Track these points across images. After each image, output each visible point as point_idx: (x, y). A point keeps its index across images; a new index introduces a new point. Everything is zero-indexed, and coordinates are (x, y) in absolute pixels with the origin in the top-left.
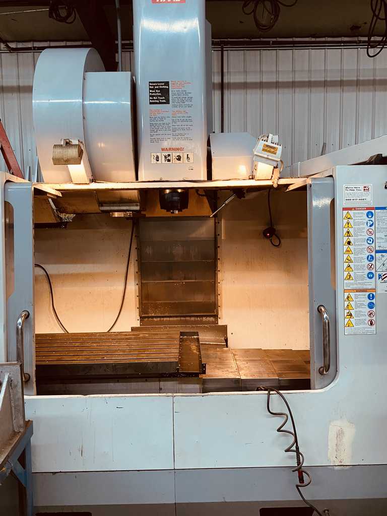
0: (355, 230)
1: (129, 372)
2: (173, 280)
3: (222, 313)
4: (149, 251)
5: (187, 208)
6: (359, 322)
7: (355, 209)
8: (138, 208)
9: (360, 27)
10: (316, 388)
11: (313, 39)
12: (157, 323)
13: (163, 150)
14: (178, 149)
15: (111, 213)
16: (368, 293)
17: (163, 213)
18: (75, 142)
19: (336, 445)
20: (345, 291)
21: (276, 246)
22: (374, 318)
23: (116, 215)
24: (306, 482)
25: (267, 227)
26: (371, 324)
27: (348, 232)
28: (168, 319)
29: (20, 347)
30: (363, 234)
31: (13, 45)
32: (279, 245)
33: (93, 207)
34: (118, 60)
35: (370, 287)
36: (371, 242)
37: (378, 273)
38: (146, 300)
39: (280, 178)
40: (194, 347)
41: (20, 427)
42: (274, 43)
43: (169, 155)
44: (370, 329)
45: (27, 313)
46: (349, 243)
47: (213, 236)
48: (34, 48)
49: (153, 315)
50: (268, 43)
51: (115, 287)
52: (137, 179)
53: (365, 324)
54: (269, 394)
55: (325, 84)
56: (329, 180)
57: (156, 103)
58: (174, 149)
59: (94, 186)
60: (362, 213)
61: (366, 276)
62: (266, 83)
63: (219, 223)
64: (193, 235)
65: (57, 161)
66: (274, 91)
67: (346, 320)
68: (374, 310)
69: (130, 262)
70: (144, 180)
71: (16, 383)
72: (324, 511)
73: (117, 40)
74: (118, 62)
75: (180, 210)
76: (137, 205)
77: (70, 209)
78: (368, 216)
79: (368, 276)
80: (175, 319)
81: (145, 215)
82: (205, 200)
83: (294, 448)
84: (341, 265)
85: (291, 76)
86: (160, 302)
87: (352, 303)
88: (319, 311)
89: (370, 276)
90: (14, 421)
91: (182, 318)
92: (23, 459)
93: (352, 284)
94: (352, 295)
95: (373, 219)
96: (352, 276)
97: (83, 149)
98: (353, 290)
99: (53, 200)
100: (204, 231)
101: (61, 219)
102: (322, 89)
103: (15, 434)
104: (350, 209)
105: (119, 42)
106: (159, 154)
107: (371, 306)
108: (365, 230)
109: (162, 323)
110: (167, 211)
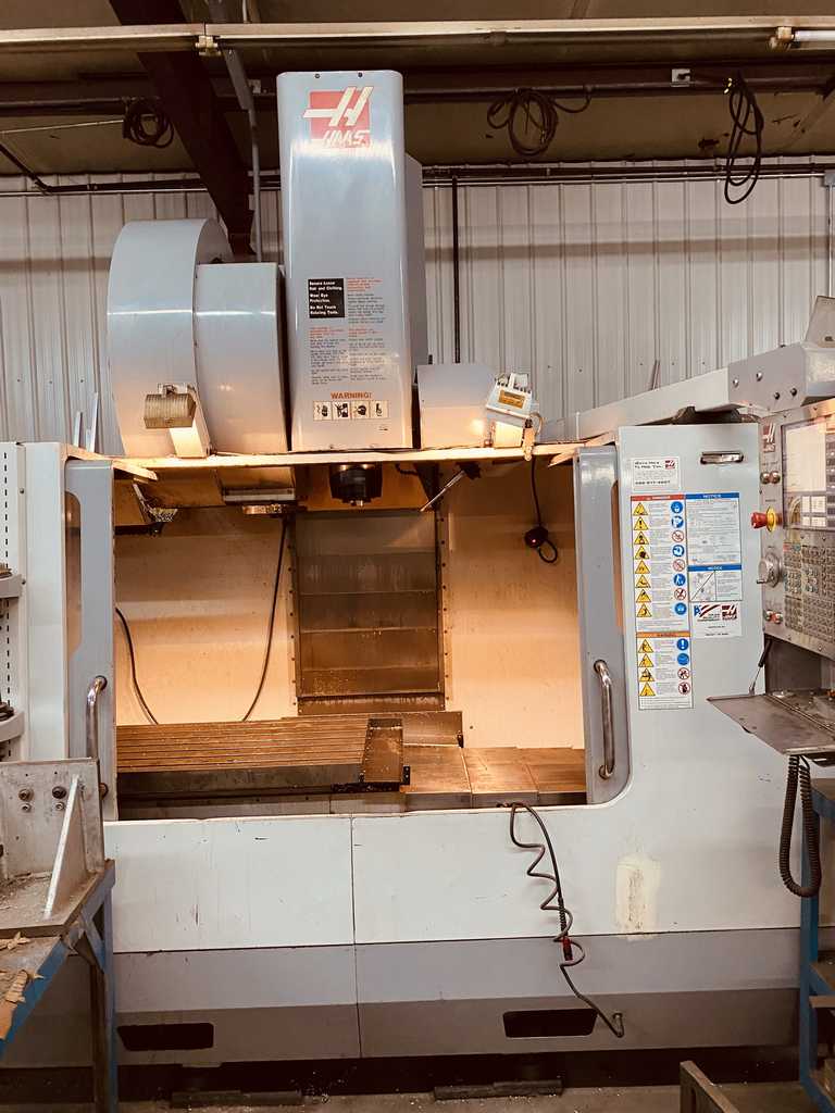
0: (652, 534)
1: (275, 783)
2: (359, 627)
3: (451, 689)
4: (313, 573)
5: (379, 495)
6: (664, 688)
7: (651, 498)
8: (291, 497)
9: (717, 142)
10: (596, 801)
11: (630, 165)
12: (330, 710)
13: (334, 396)
14: (359, 395)
15: (244, 508)
16: (677, 639)
17: (339, 505)
18: (181, 389)
19: (630, 898)
20: (638, 635)
21: (549, 562)
22: (689, 681)
23: (253, 510)
24: (576, 957)
25: (531, 527)
26: (684, 691)
27: (641, 537)
28: (351, 701)
29: (92, 737)
30: (666, 539)
31: (49, 181)
32: (555, 559)
33: (211, 497)
34: (254, 205)
35: (680, 629)
36: (680, 554)
37: (693, 605)
38: (308, 666)
39: (536, 444)
40: (393, 746)
41: (97, 865)
42: (554, 171)
43: (345, 406)
44: (680, 700)
45: (103, 681)
46: (643, 555)
47: (433, 545)
48: (92, 187)
49: (323, 694)
50: (542, 172)
51: (250, 643)
52: (290, 448)
53: (673, 690)
54: (514, 812)
55: (655, 248)
56: (609, 452)
57: (322, 316)
58: (353, 396)
59: (214, 461)
60: (663, 505)
61: (673, 610)
62: (541, 247)
63: (442, 520)
64: (397, 544)
65: (152, 423)
66: (557, 262)
67: (642, 685)
68: (688, 666)
69: (278, 594)
70: (302, 450)
71: (90, 792)
72: (614, 1016)
73: (252, 169)
74: (253, 212)
75: (365, 501)
76: (290, 492)
77: (170, 499)
78: (673, 511)
79: (676, 610)
80: (365, 701)
81: (306, 508)
82: (416, 479)
83: (554, 903)
84: (630, 592)
85: (589, 233)
86: (336, 669)
87: (651, 656)
88: (597, 670)
89: (681, 609)
90: (87, 855)
91: (377, 700)
92: (101, 919)
93: (649, 623)
94: (651, 641)
95: (682, 514)
96: (650, 609)
97: (195, 400)
98: (652, 633)
99: (140, 486)
100: (415, 536)
101: (153, 517)
102: (649, 257)
103: (88, 876)
104: (644, 498)
105: (255, 173)
106: (327, 404)
107: (683, 660)
108: (670, 533)
109: (338, 710)
110: (344, 502)
